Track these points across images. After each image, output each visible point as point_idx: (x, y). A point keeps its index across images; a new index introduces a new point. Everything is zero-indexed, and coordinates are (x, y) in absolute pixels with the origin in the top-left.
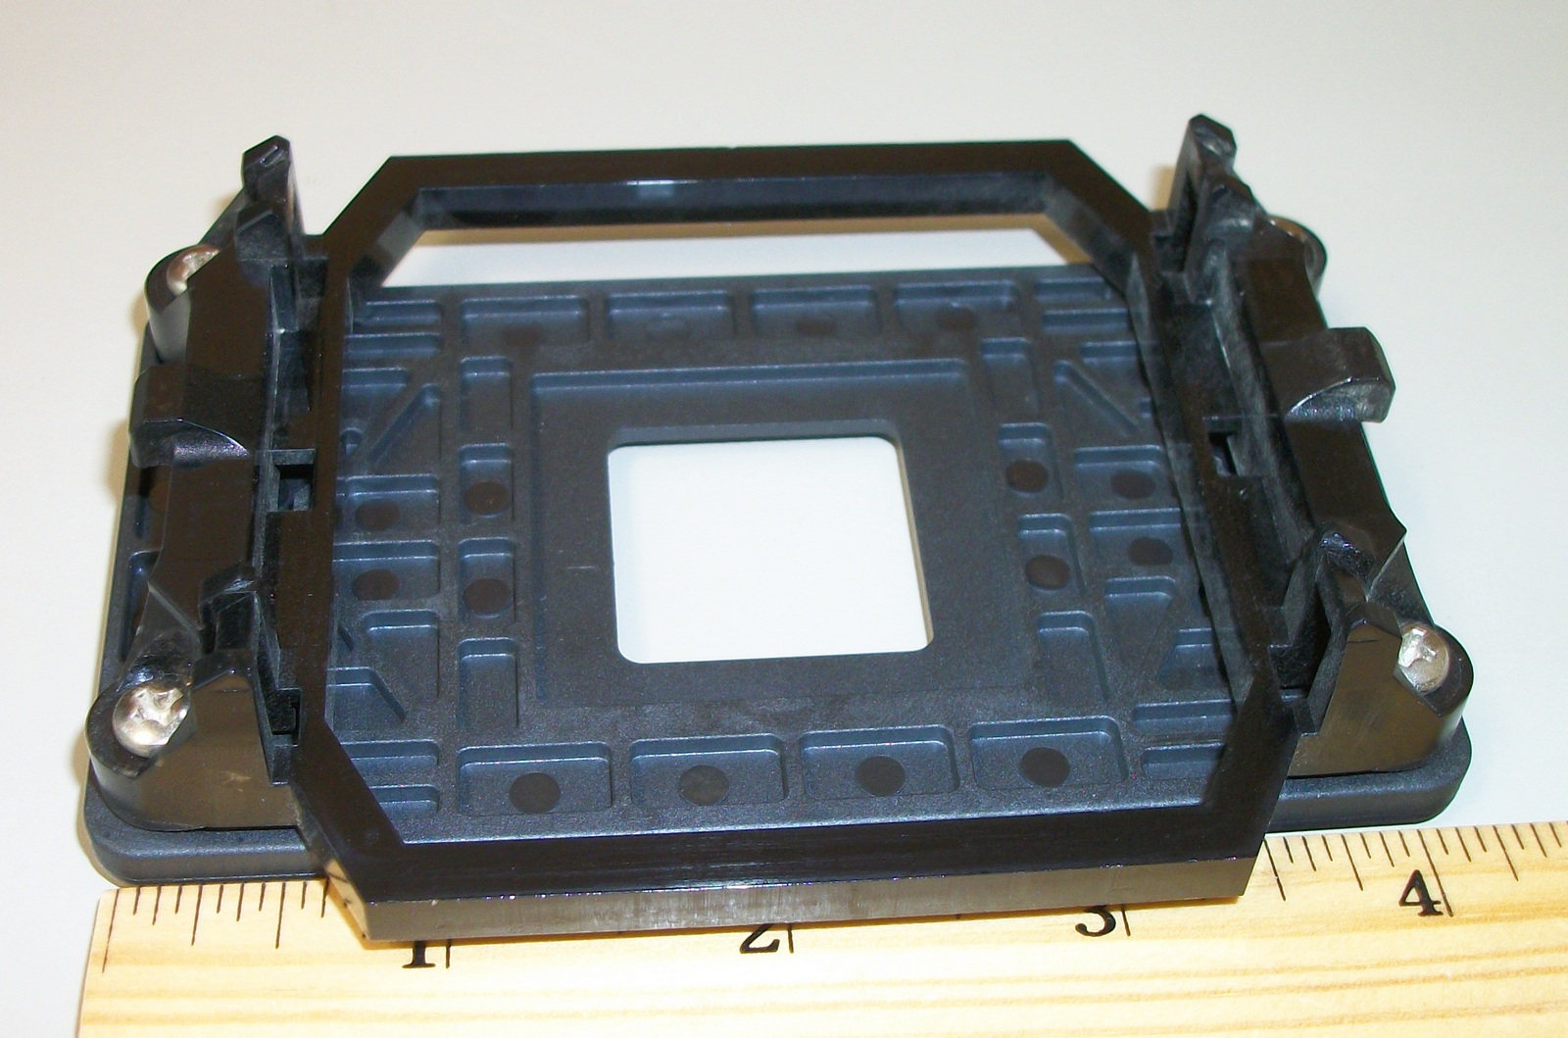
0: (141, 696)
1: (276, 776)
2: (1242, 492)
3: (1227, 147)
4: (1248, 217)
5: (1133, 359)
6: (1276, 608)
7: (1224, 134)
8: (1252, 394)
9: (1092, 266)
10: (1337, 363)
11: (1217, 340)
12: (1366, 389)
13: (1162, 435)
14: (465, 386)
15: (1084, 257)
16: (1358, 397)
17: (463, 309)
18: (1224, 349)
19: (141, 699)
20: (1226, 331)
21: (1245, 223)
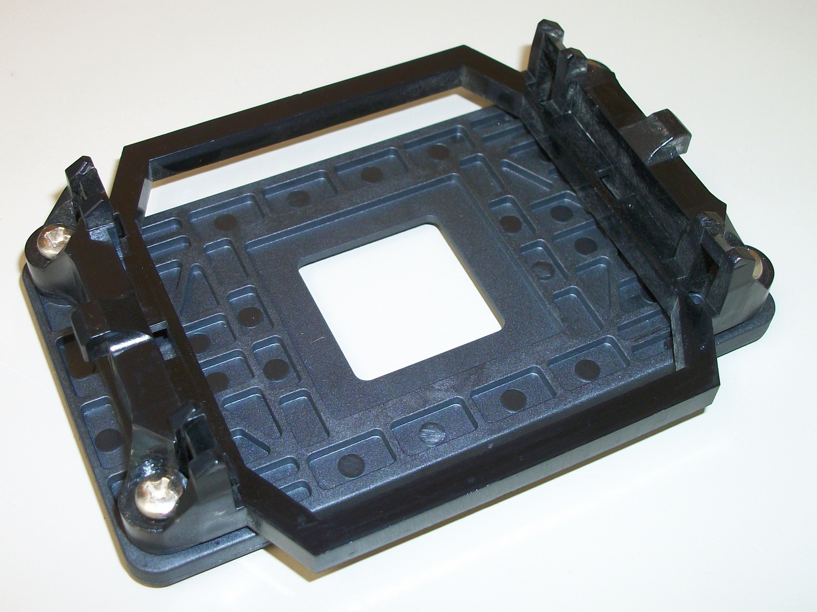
0: (147, 487)
1: (237, 505)
2: (630, 205)
3: (560, 33)
4: (584, 66)
5: (536, 147)
6: (672, 259)
7: (555, 26)
8: (618, 155)
9: (496, 106)
10: (663, 132)
11: (582, 130)
12: (680, 140)
13: (570, 186)
14: (210, 259)
15: (489, 103)
16: (677, 144)
17: (191, 217)
18: (588, 134)
19: (148, 488)
20: (587, 126)
21: (583, 69)
